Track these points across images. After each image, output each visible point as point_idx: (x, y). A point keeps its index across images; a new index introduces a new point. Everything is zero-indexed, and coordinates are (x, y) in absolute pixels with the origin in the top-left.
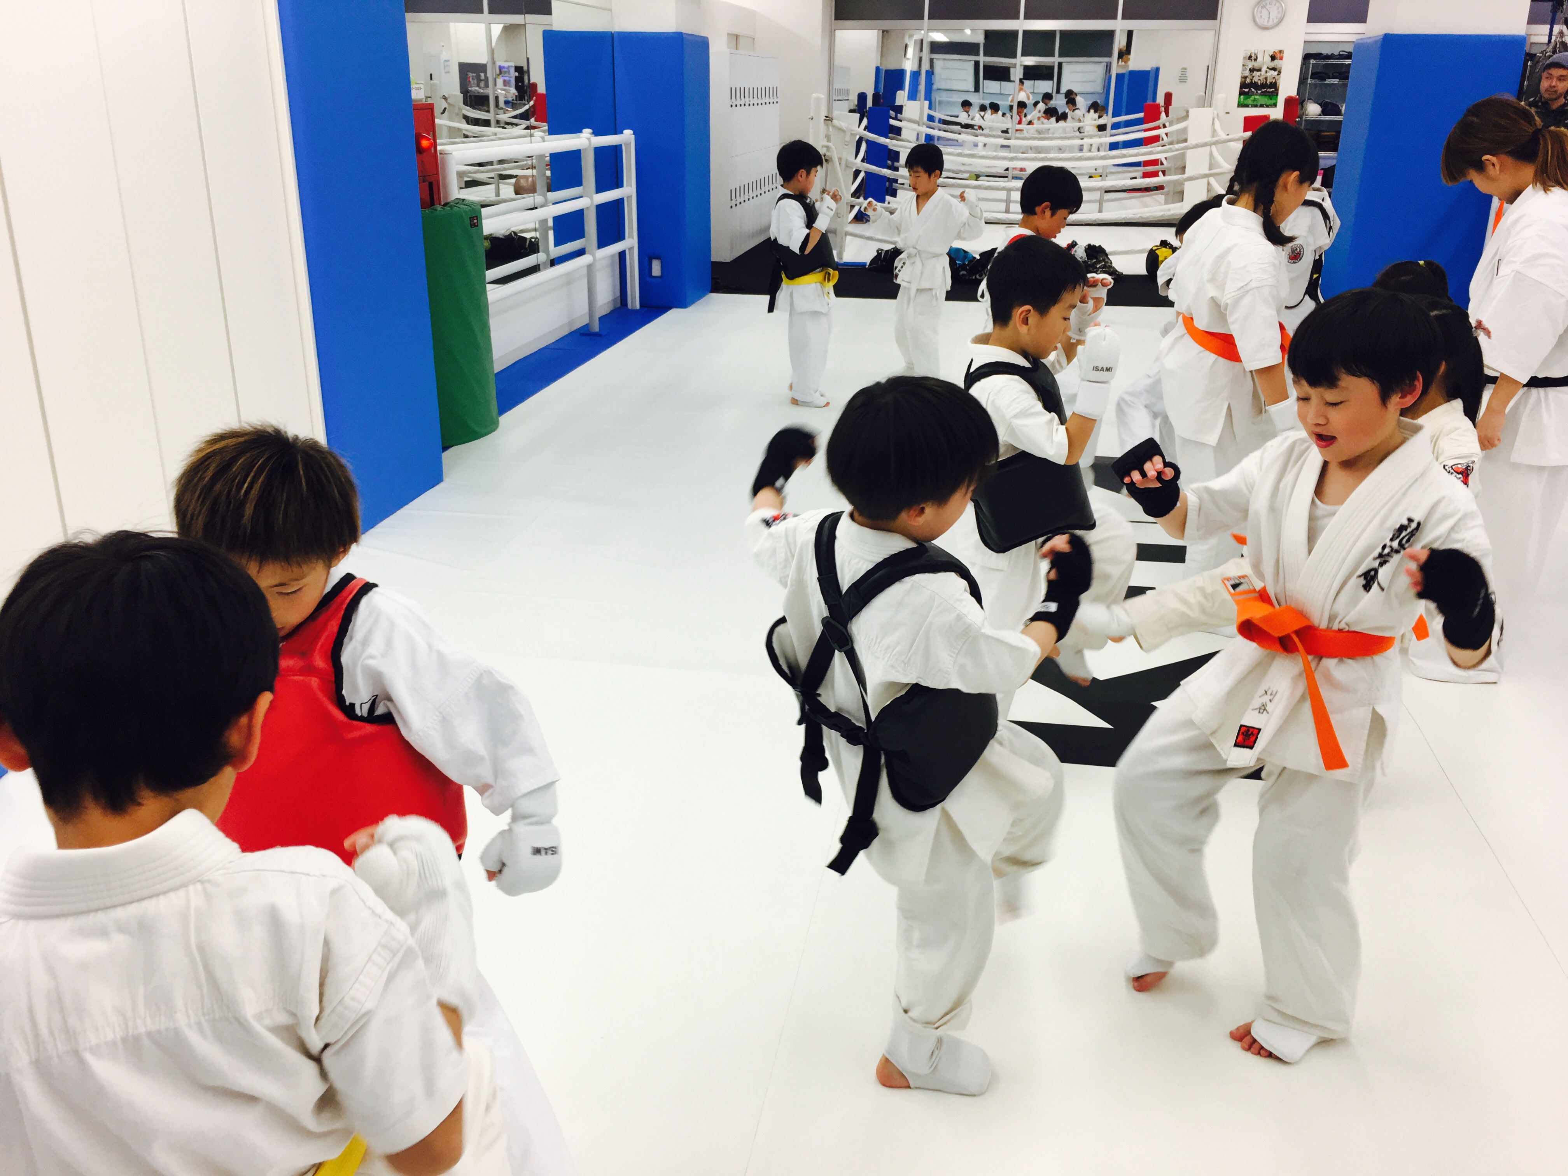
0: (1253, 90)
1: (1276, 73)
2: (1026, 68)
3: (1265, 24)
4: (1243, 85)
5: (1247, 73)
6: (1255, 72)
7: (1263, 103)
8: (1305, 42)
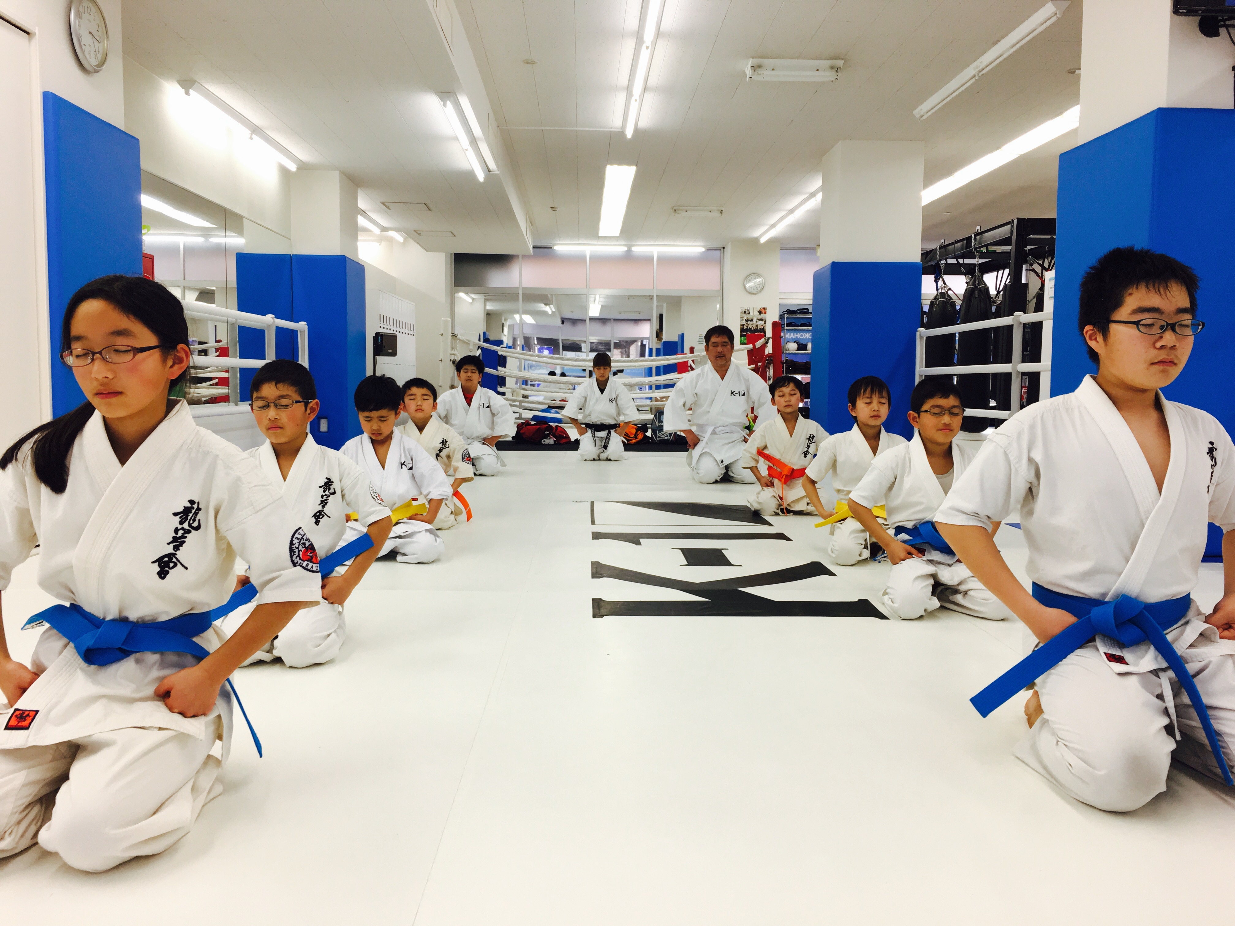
1: (763, 322)
3: (752, 291)
4: (742, 330)
5: (744, 322)
6: (749, 322)
8: (781, 303)
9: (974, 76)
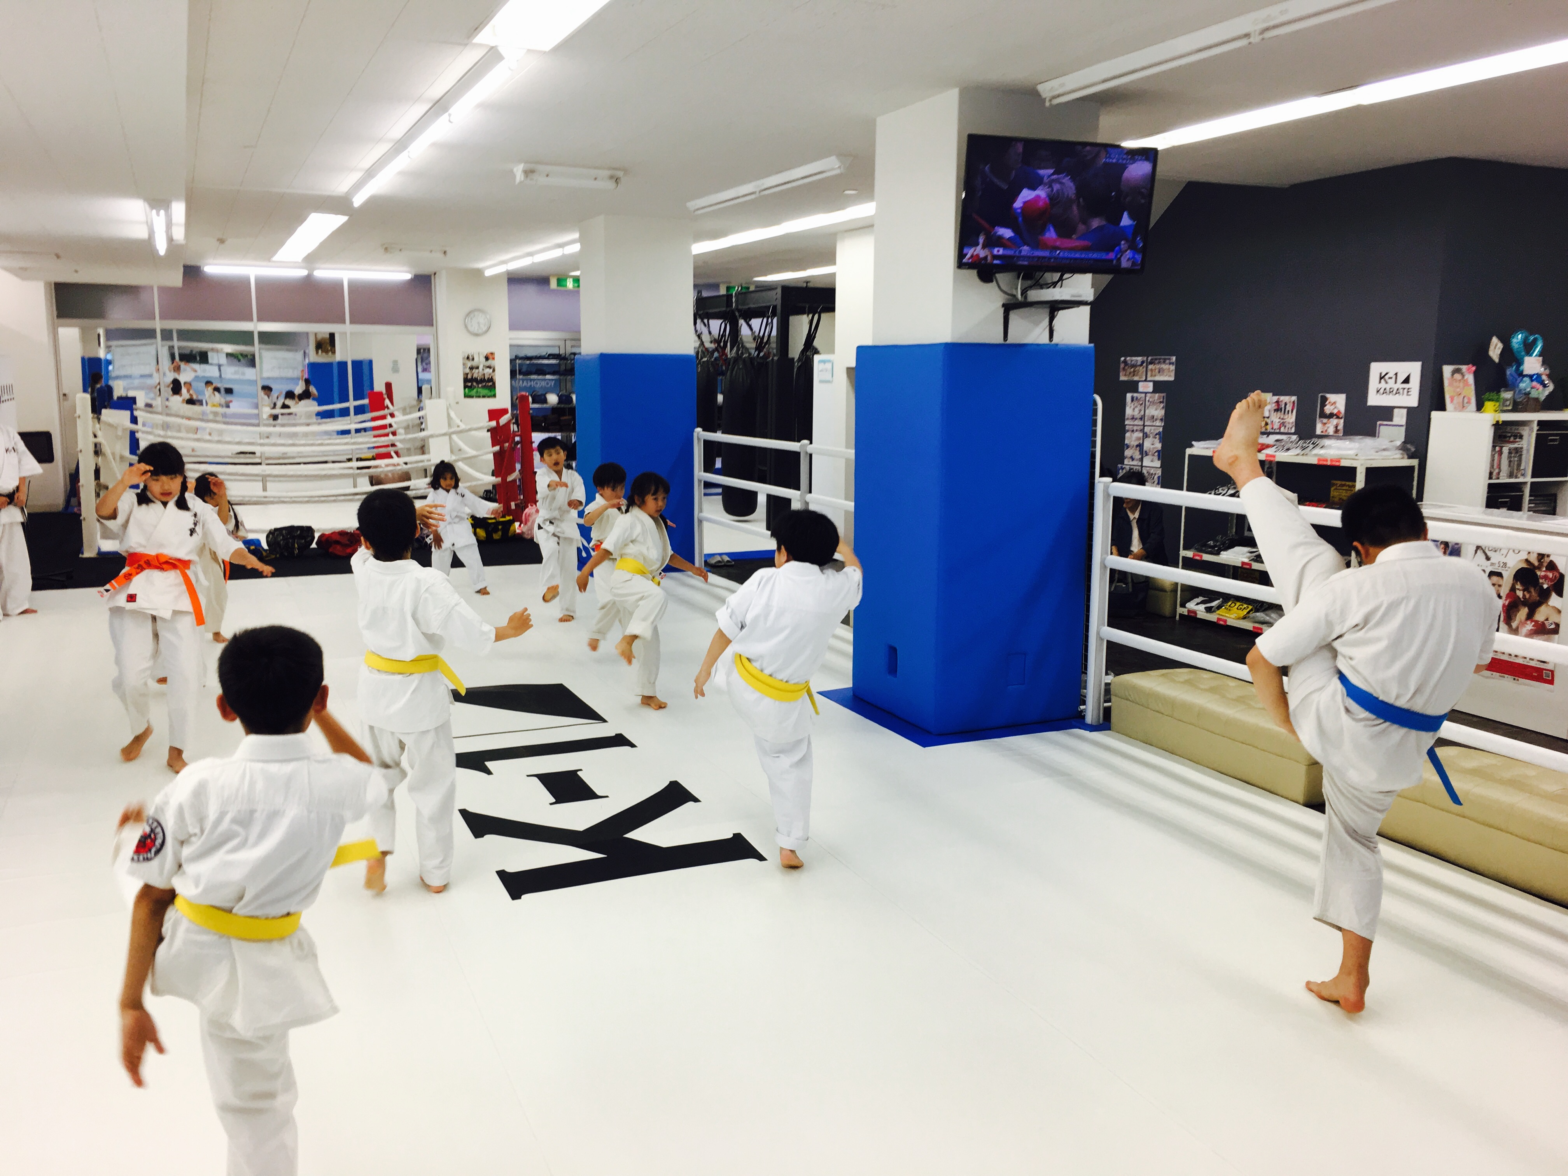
0: (475, 384)
1: (491, 370)
2: (229, 355)
3: (476, 331)
4: (466, 380)
5: (468, 371)
6: (474, 370)
7: (484, 394)
8: (511, 346)
9: (757, 192)
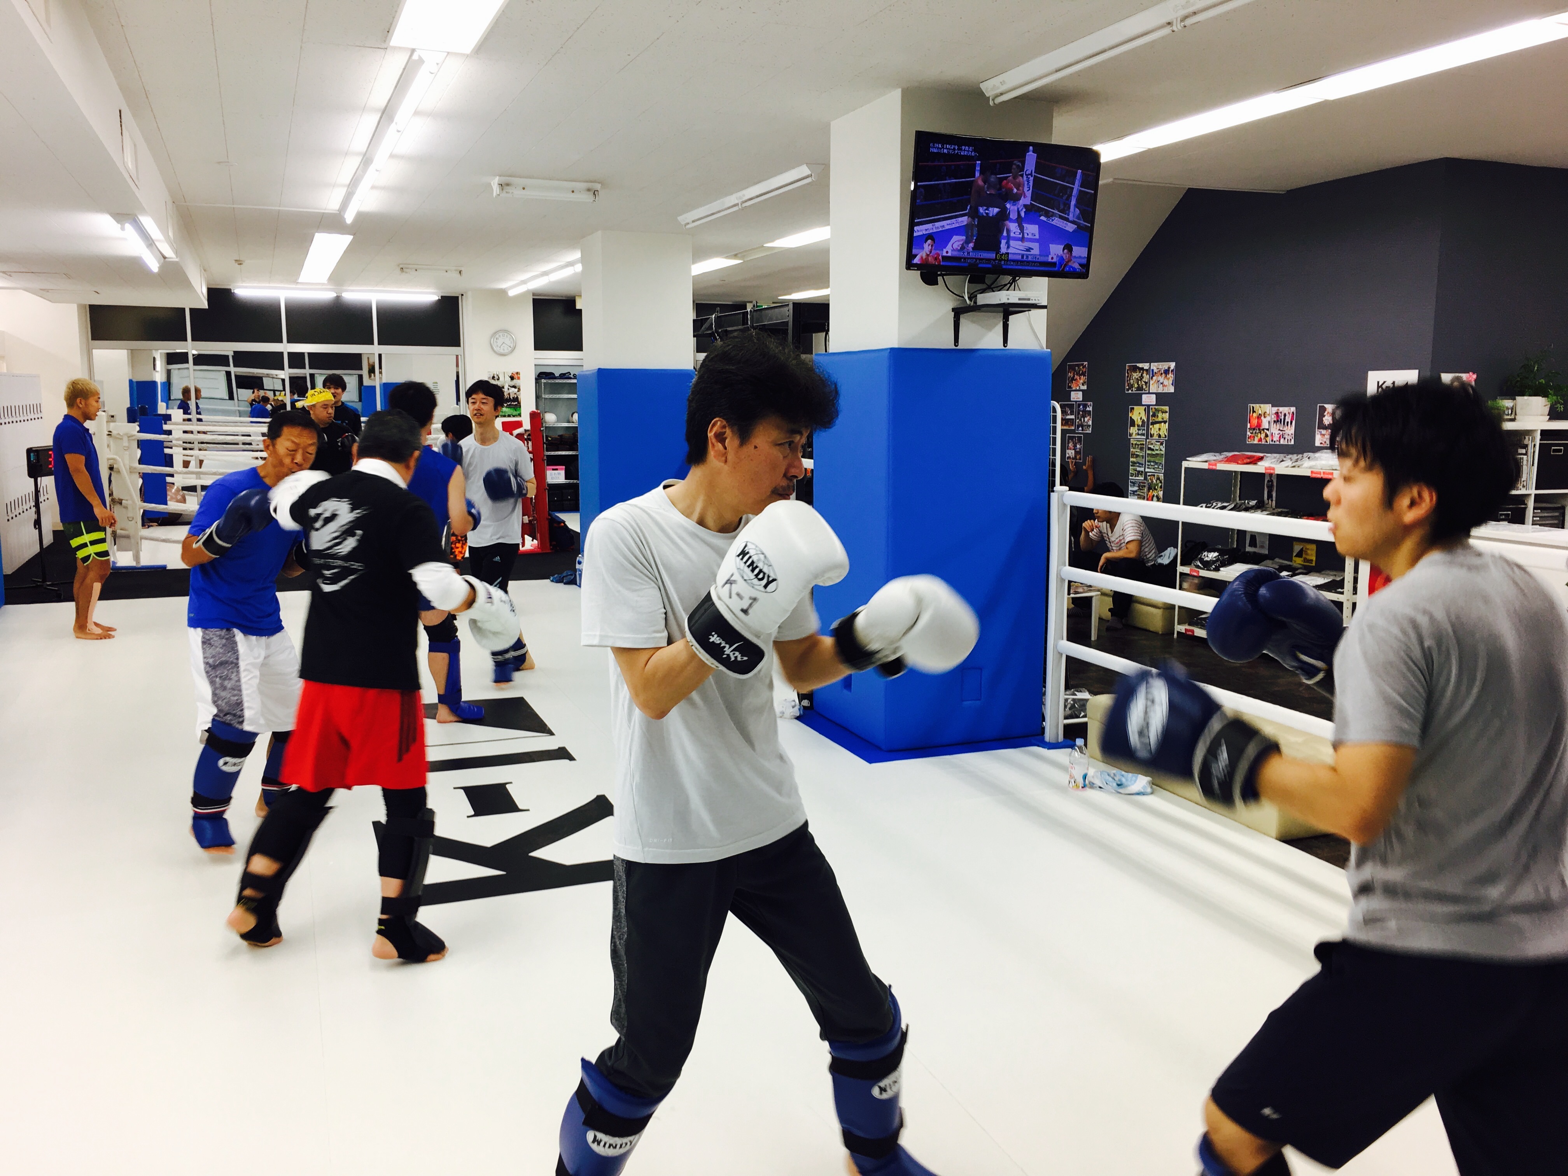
1: (517, 390)
3: (502, 351)
7: (510, 413)
8: (535, 364)
9: (738, 204)
